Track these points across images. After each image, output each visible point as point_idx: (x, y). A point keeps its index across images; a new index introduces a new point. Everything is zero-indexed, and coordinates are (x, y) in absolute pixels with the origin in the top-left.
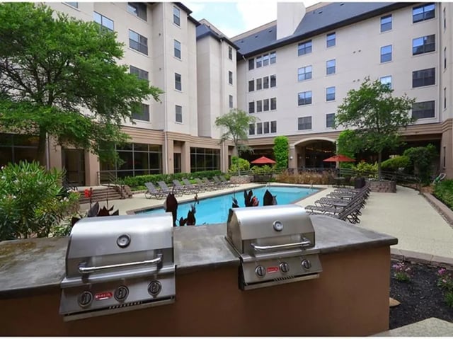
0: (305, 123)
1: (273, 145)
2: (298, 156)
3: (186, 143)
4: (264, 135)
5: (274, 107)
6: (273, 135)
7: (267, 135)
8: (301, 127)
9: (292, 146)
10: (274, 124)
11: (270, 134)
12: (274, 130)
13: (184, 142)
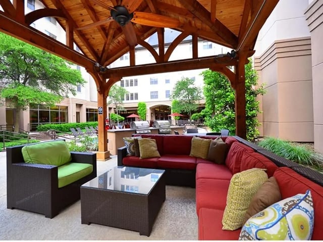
0: (154, 95)
1: (137, 107)
2: (152, 114)
3: (83, 106)
4: (130, 101)
5: (136, 85)
6: (136, 101)
7: (132, 101)
8: (152, 97)
9: (148, 108)
10: (137, 95)
11: (134, 101)
12: (137, 98)
13: (82, 105)
